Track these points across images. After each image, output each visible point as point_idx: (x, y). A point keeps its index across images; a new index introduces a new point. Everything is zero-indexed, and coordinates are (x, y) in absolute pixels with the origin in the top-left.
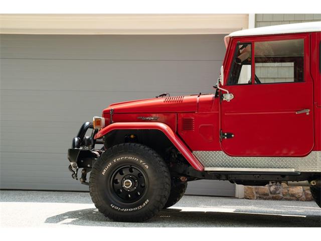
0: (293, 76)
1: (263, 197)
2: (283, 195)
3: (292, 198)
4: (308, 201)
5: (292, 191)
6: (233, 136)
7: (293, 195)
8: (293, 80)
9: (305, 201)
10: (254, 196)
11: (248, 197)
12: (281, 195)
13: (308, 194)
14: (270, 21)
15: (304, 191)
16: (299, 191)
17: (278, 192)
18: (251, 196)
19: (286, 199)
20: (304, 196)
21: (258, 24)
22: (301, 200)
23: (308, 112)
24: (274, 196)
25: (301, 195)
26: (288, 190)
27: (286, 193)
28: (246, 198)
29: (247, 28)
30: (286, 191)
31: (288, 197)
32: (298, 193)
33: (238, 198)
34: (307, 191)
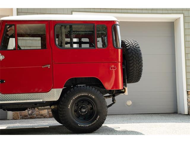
0: (41, 46)
1: (25, 117)
2: (36, 115)
3: (41, 117)
4: (50, 118)
5: (42, 113)
6: (4, 81)
7: (42, 115)
8: (40, 48)
9: (49, 118)
10: (19, 118)
11: (15, 119)
12: (35, 116)
13: (50, 114)
14: (26, 13)
15: (48, 112)
16: (45, 112)
17: (33, 114)
18: (17, 117)
19: (38, 118)
20: (48, 115)
21: (19, 13)
22: (47, 118)
23: (49, 66)
24: (31, 116)
25: (46, 114)
26: (39, 113)
27: (38, 114)
28: (14, 119)
29: (12, 15)
30: (38, 113)
31: (39, 116)
32: (45, 114)
33: (9, 120)
34: (50, 112)
